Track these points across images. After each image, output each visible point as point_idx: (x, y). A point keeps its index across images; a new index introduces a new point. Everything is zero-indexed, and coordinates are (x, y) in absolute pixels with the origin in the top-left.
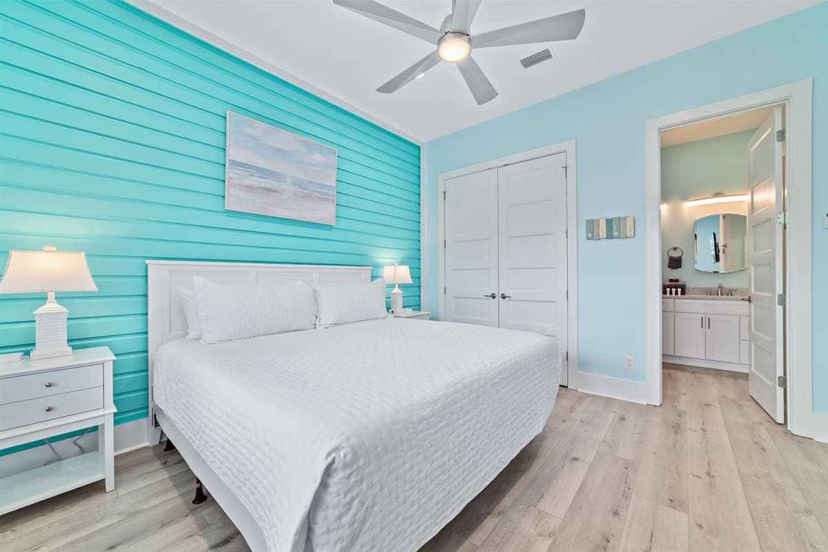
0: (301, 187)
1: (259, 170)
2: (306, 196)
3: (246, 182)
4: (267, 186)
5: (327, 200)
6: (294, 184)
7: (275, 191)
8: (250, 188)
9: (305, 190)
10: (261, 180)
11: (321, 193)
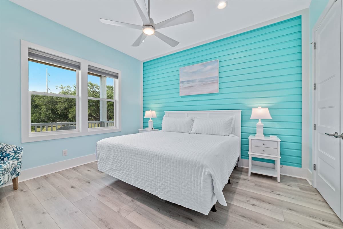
0: (202, 81)
1: (188, 81)
2: (204, 84)
3: (184, 86)
4: (190, 86)
5: (213, 83)
6: (199, 81)
7: (193, 86)
8: (185, 88)
9: (204, 83)
10: (189, 84)
11: (210, 81)
